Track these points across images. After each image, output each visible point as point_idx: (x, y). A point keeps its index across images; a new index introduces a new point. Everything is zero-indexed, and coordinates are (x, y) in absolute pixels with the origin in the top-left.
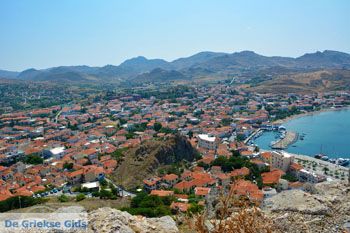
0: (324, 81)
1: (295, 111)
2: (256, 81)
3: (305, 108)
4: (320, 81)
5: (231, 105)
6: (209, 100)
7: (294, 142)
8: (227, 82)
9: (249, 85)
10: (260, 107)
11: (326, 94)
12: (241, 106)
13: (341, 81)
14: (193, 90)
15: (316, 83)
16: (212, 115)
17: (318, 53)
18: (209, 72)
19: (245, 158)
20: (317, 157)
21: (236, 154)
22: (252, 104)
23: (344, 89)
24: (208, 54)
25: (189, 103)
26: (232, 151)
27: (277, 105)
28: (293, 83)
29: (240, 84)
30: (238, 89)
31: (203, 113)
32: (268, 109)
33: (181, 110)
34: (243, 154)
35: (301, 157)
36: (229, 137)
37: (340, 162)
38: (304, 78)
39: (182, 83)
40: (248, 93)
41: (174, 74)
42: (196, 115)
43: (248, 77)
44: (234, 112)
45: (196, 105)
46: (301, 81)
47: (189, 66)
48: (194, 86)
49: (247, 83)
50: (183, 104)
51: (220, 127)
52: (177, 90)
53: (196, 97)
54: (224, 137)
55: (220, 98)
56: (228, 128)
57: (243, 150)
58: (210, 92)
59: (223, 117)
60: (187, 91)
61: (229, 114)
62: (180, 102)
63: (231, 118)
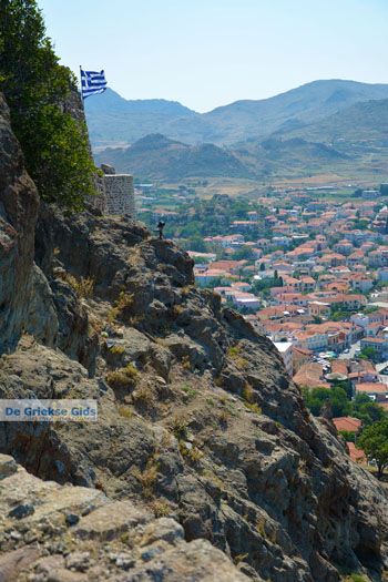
14: (263, 212)
16: (307, 289)
18: (330, 154)
19: (364, 398)
21: (346, 387)
24: (338, 90)
25: (245, 254)
26: (335, 382)
31: (278, 282)
33: (213, 272)
34: (360, 388)
36: (338, 351)
39: (231, 191)
42: (259, 289)
44: (377, 285)
45: (266, 260)
47: (268, 130)
48: (266, 201)
50: (225, 257)
51: (318, 321)
52: (210, 211)
53: (269, 235)
54: (323, 349)
55: (346, 244)
56: (341, 327)
57: (363, 380)
58: (316, 222)
59: (337, 298)
60: (242, 215)
61: (359, 291)
62: (215, 250)
63: (363, 300)
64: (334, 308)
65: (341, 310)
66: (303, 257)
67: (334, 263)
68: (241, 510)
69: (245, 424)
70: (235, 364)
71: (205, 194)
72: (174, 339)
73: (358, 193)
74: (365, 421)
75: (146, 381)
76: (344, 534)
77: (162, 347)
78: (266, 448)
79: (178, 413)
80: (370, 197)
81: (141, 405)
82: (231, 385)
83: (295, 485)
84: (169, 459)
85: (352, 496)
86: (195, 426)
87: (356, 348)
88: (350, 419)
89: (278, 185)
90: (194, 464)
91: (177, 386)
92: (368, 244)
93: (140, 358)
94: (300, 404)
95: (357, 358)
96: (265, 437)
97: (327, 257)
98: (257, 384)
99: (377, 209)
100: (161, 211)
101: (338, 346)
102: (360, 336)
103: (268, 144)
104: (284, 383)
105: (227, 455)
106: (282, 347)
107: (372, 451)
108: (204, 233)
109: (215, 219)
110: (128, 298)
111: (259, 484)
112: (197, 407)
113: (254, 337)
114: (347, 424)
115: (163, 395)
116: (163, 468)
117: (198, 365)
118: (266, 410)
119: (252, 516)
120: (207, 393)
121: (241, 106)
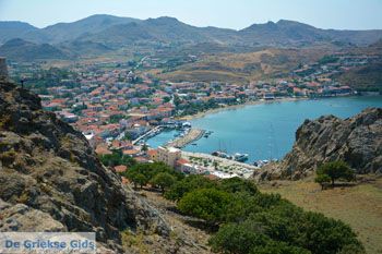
0: (263, 66)
1: (212, 105)
2: (173, 64)
3: (226, 101)
4: (258, 65)
5: (127, 98)
6: (97, 91)
7: (196, 140)
8: (130, 64)
9: (160, 70)
10: (167, 100)
11: (260, 82)
12: (142, 99)
13: (284, 66)
14: (75, 75)
15: (251, 68)
16: (99, 110)
17: (270, 23)
18: (105, 48)
19: (127, 156)
20: (215, 154)
21: (120, 152)
22: (158, 96)
23: (286, 76)
24: (106, 19)
25: (68, 95)
26: (114, 151)
27: (191, 98)
28: (220, 68)
29: (149, 68)
30: (143, 75)
31: (85, 107)
32: (177, 102)
33: (53, 104)
34: (125, 152)
35: (197, 155)
36: (115, 136)
37: (237, 158)
38: (237, 61)
39: (59, 66)
40: (156, 82)
41: (47, 51)
42: (76, 111)
43: (163, 58)
44: (130, 106)
45: (78, 97)
46: (231, 66)
47: (74, 37)
48: (76, 70)
49: (160, 66)
50: (58, 97)
51: (105, 124)
52: (49, 75)
53: (79, 86)
54: (108, 136)
55: (115, 88)
56: (116, 126)
57: (127, 148)
58: (101, 79)
59: (112, 113)
60: (65, 77)
61: (122, 109)
62: (53, 94)
63: (124, 113)
64: (111, 117)
65: (115, 118)
66: (96, 95)
67: (110, 98)
68: (72, 210)
69: (71, 172)
70: (65, 145)
71: (46, 67)
72: (34, 135)
73: (119, 66)
74: (128, 166)
75: (20, 157)
76: (120, 214)
77: (27, 140)
78: (82, 182)
79: (38, 170)
80: (124, 67)
81: (18, 168)
82: (64, 155)
83: (97, 196)
84: (33, 190)
85: (122, 198)
86: (47, 176)
87: (123, 135)
88: (122, 166)
89: (81, 63)
90: (48, 193)
91: (37, 158)
92: (125, 88)
93: (16, 146)
94: (97, 161)
95: (123, 139)
96: (81, 177)
97: (107, 95)
98: (76, 153)
99: (127, 72)
100: (23, 76)
101: (114, 135)
102: (124, 129)
103: (75, 43)
104: (89, 152)
105: (64, 187)
106: (88, 137)
107: (132, 179)
108: (47, 86)
109: (52, 79)
110: (8, 117)
111: (79, 198)
112: (47, 166)
113: (73, 132)
114: (121, 168)
115: (30, 162)
116: (30, 194)
117: (47, 147)
118: (81, 165)
119: (77, 212)
120: (52, 159)
121: (60, 26)
